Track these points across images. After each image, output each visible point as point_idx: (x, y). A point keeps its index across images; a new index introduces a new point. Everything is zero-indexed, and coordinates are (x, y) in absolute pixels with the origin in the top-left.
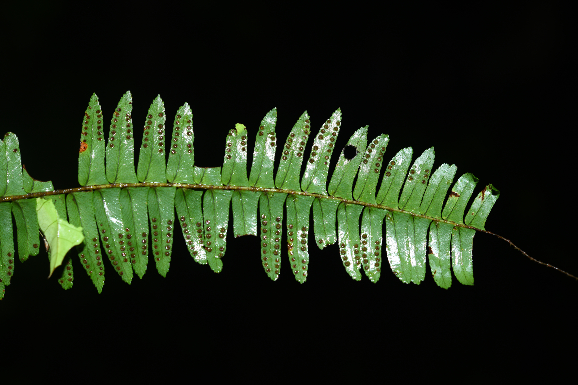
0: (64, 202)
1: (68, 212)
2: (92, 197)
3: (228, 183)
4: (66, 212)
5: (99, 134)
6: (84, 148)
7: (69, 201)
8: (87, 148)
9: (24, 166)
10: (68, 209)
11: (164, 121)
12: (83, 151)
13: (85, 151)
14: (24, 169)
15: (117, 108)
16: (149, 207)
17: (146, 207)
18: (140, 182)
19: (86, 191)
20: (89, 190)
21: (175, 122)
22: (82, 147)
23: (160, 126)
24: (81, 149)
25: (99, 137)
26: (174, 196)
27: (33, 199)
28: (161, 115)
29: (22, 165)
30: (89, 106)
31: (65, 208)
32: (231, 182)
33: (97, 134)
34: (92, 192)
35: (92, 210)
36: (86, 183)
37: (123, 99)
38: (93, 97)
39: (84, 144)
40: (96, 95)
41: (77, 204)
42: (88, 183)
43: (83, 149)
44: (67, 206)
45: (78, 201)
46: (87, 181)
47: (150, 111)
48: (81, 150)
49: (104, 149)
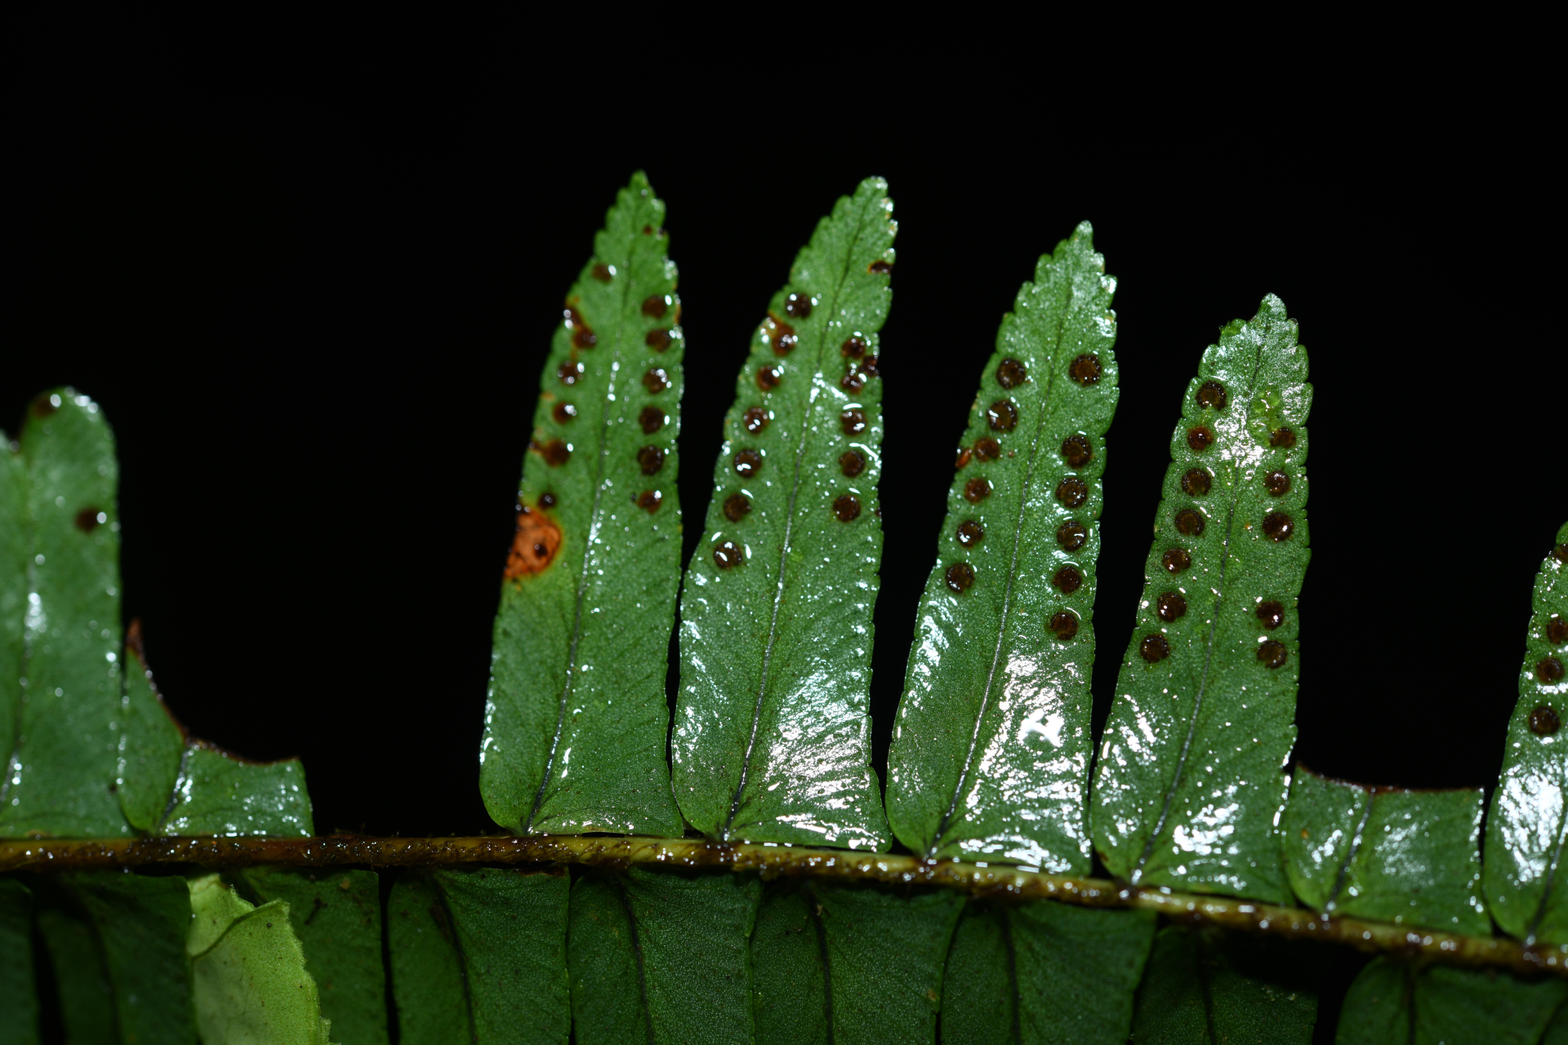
0: (375, 917)
1: (398, 981)
2: (561, 913)
3: (1533, 925)
4: (381, 975)
5: (650, 461)
6: (541, 552)
7: (404, 915)
8: (560, 557)
9: (134, 630)
10: (398, 964)
11: (1107, 413)
12: (531, 570)
13: (546, 576)
14: (130, 654)
15: (787, 289)
16: (947, 1019)
17: (931, 1022)
18: (897, 848)
19: (524, 865)
20: (548, 865)
21: (1179, 433)
22: (526, 547)
23: (1075, 450)
24: (518, 555)
25: (642, 483)
26: (1133, 977)
27: (164, 882)
28: (1084, 370)
29: (125, 620)
30: (593, 262)
31: (378, 953)
32: (1551, 917)
33: (636, 465)
34: (567, 878)
35: (559, 1000)
36: (526, 809)
37: (831, 233)
38: (625, 196)
39: (538, 525)
40: (647, 191)
41: (456, 944)
42: (545, 811)
43: (535, 562)
44: (393, 947)
45: (468, 926)
46: (537, 802)
47: (1014, 337)
48: (515, 565)
49: (675, 577)
